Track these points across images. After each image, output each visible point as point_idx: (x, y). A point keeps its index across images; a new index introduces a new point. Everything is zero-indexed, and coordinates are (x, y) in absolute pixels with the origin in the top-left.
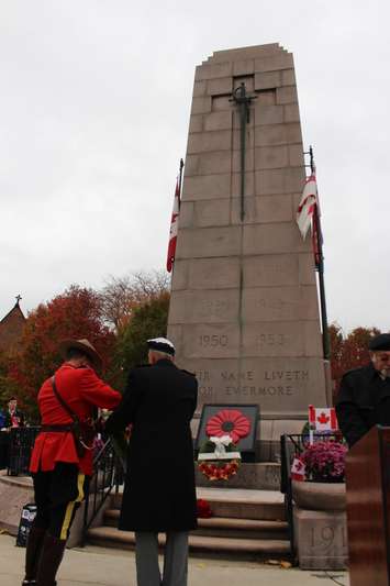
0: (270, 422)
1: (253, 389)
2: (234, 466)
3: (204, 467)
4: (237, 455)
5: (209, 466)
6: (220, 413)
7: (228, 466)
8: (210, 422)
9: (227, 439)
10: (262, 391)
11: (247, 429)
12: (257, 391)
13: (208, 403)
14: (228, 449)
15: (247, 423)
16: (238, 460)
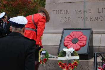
0: (99, 36)
1: (91, 18)
2: (76, 63)
3: (60, 64)
4: (77, 58)
5: (63, 63)
6: (71, 34)
7: (72, 64)
8: (66, 38)
9: (72, 50)
10: (96, 19)
11: (84, 42)
12: (94, 19)
13: (66, 28)
14: (73, 54)
15: (85, 39)
16: (77, 60)
